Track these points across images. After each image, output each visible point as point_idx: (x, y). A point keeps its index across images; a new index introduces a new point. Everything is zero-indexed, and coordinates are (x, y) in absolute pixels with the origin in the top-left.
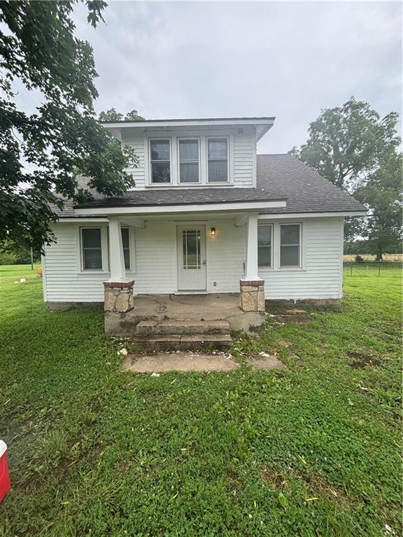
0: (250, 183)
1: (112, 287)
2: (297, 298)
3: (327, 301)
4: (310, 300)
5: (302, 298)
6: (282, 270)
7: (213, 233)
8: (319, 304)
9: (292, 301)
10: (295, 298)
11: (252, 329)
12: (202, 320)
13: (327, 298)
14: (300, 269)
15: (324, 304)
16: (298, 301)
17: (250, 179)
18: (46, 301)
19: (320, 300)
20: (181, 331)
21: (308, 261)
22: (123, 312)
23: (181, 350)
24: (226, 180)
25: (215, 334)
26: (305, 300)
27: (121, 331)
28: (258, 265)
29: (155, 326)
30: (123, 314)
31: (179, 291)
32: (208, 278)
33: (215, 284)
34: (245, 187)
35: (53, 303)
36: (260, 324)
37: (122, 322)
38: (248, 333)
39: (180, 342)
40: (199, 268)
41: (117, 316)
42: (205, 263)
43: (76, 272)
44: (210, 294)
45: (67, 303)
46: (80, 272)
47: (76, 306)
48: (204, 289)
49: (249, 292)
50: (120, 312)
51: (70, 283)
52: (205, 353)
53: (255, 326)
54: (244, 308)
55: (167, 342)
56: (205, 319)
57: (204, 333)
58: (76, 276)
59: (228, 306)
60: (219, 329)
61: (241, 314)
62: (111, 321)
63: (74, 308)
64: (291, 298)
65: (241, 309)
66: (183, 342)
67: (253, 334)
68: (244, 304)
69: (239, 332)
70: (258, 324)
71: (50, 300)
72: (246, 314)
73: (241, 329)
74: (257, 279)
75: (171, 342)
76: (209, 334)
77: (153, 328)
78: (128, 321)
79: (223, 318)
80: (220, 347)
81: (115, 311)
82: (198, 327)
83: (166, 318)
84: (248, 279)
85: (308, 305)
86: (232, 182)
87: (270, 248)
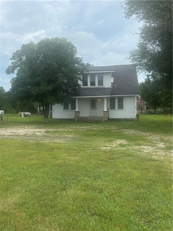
0: (109, 86)
1: (76, 112)
5: (124, 118)
6: (118, 110)
7: (99, 100)
12: (95, 119)
14: (123, 110)
18: (53, 118)
19: (129, 119)
21: (125, 107)
30: (78, 118)
32: (98, 112)
40: (95, 109)
46: (63, 110)
48: (97, 115)
51: (60, 113)
53: (106, 120)
64: (121, 118)
72: (104, 118)
84: (104, 110)
86: (104, 86)
87: (115, 104)
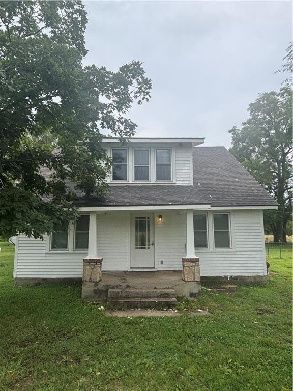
0: (188, 182)
1: (89, 263)
2: (231, 275)
3: (255, 277)
4: (241, 277)
5: (235, 275)
6: (216, 250)
7: (160, 220)
8: (248, 280)
9: (226, 277)
10: (229, 275)
11: (192, 295)
12: (155, 288)
13: (255, 275)
14: (230, 250)
15: (253, 280)
16: (231, 278)
17: (189, 179)
18: (15, 277)
19: (249, 277)
20: (140, 296)
21: (237, 243)
22: (96, 282)
23: (141, 308)
24: (170, 179)
25: (165, 297)
26: (237, 277)
27: (94, 297)
28: (195, 247)
29: (121, 292)
30: (96, 283)
31: (131, 268)
32: (156, 257)
33: (162, 262)
34: (184, 185)
35: (21, 278)
36: (197, 292)
37: (94, 290)
38: (189, 298)
39: (141, 302)
40: (149, 248)
41: (91, 284)
42: (154, 244)
43: (45, 252)
44: (157, 271)
45: (33, 279)
46: (48, 252)
47: (41, 282)
48: (153, 267)
49: (188, 267)
50: (94, 282)
51: (38, 261)
52: (159, 309)
53: (194, 293)
54: (186, 279)
55: (132, 302)
56: (157, 287)
57: (157, 297)
58: (44, 254)
59: (174, 279)
60: (168, 294)
61: (184, 284)
62: (87, 289)
63: (40, 284)
64: (225, 275)
65: (184, 280)
66: (143, 302)
67: (192, 299)
68: (186, 276)
69: (182, 298)
70: (196, 291)
71: (18, 276)
72: (187, 284)
73: (183, 295)
74: (194, 257)
75: (134, 302)
76: (161, 297)
77: (120, 293)
78: (100, 288)
79: (170, 287)
80: (169, 306)
81: (91, 281)
82: (153, 292)
83: (128, 286)
84: (188, 257)
85: (240, 281)
86: (174, 181)
87: (205, 232)
